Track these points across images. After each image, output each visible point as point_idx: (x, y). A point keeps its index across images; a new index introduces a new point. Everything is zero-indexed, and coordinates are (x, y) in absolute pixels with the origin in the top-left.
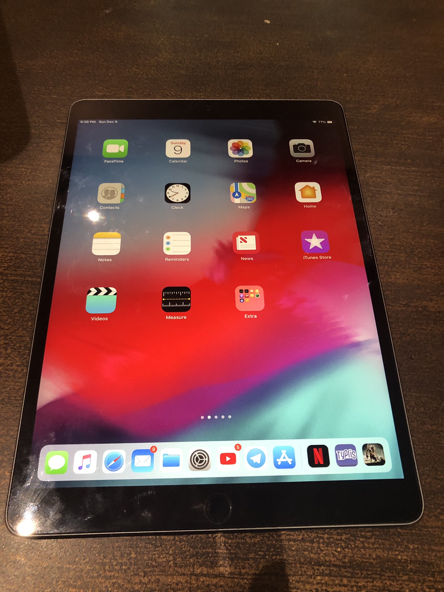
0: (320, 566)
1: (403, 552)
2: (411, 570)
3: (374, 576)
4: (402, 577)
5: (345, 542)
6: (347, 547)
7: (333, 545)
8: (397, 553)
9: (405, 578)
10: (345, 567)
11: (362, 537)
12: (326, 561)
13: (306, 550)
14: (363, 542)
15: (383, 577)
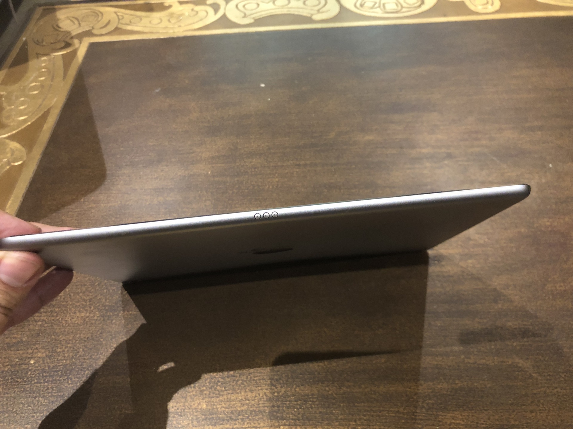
0: (283, 420)
1: (336, 408)
2: (341, 419)
3: (317, 424)
4: (335, 423)
5: (299, 405)
6: (301, 408)
7: (292, 407)
8: (332, 409)
9: (337, 423)
10: (299, 420)
11: (311, 401)
12: (287, 417)
13: (275, 412)
14: (311, 405)
15: (323, 424)
